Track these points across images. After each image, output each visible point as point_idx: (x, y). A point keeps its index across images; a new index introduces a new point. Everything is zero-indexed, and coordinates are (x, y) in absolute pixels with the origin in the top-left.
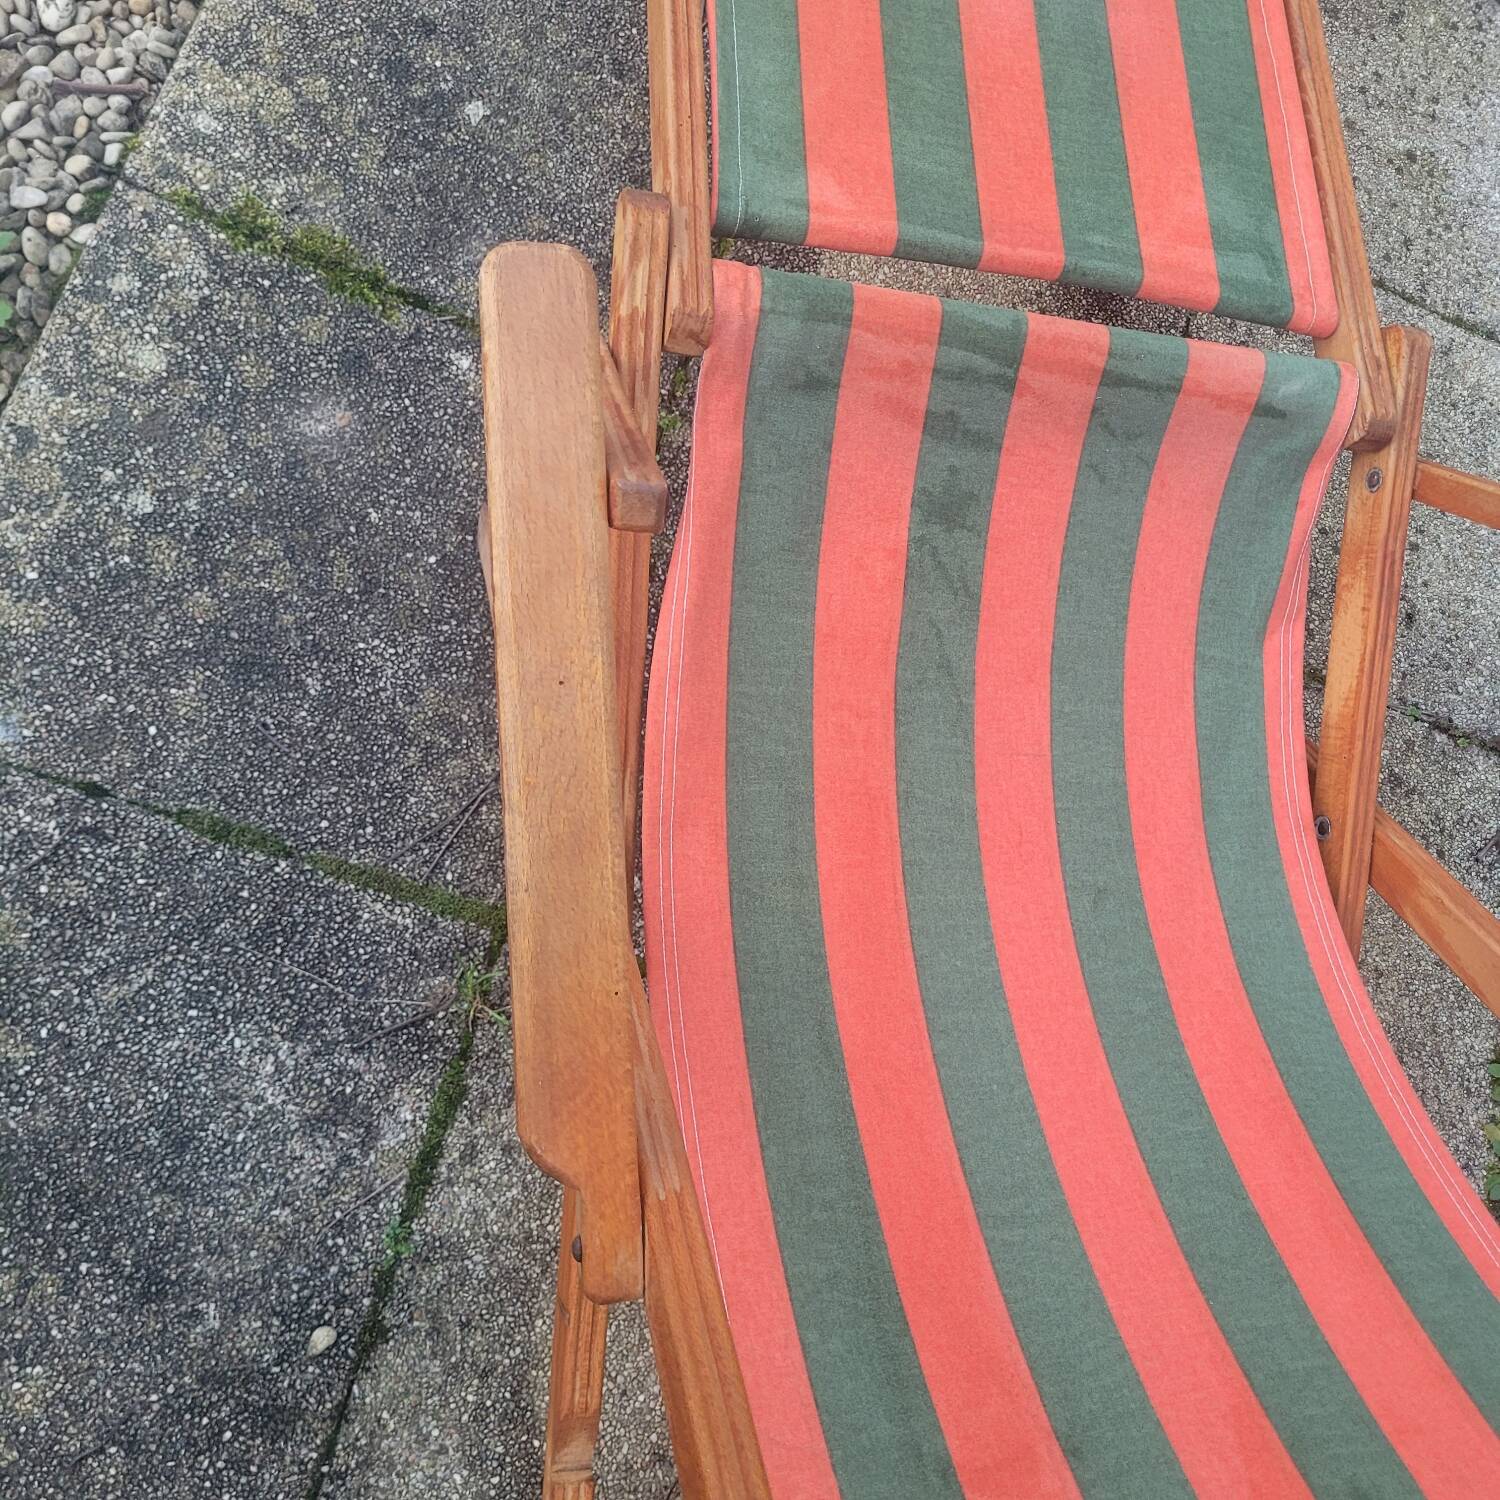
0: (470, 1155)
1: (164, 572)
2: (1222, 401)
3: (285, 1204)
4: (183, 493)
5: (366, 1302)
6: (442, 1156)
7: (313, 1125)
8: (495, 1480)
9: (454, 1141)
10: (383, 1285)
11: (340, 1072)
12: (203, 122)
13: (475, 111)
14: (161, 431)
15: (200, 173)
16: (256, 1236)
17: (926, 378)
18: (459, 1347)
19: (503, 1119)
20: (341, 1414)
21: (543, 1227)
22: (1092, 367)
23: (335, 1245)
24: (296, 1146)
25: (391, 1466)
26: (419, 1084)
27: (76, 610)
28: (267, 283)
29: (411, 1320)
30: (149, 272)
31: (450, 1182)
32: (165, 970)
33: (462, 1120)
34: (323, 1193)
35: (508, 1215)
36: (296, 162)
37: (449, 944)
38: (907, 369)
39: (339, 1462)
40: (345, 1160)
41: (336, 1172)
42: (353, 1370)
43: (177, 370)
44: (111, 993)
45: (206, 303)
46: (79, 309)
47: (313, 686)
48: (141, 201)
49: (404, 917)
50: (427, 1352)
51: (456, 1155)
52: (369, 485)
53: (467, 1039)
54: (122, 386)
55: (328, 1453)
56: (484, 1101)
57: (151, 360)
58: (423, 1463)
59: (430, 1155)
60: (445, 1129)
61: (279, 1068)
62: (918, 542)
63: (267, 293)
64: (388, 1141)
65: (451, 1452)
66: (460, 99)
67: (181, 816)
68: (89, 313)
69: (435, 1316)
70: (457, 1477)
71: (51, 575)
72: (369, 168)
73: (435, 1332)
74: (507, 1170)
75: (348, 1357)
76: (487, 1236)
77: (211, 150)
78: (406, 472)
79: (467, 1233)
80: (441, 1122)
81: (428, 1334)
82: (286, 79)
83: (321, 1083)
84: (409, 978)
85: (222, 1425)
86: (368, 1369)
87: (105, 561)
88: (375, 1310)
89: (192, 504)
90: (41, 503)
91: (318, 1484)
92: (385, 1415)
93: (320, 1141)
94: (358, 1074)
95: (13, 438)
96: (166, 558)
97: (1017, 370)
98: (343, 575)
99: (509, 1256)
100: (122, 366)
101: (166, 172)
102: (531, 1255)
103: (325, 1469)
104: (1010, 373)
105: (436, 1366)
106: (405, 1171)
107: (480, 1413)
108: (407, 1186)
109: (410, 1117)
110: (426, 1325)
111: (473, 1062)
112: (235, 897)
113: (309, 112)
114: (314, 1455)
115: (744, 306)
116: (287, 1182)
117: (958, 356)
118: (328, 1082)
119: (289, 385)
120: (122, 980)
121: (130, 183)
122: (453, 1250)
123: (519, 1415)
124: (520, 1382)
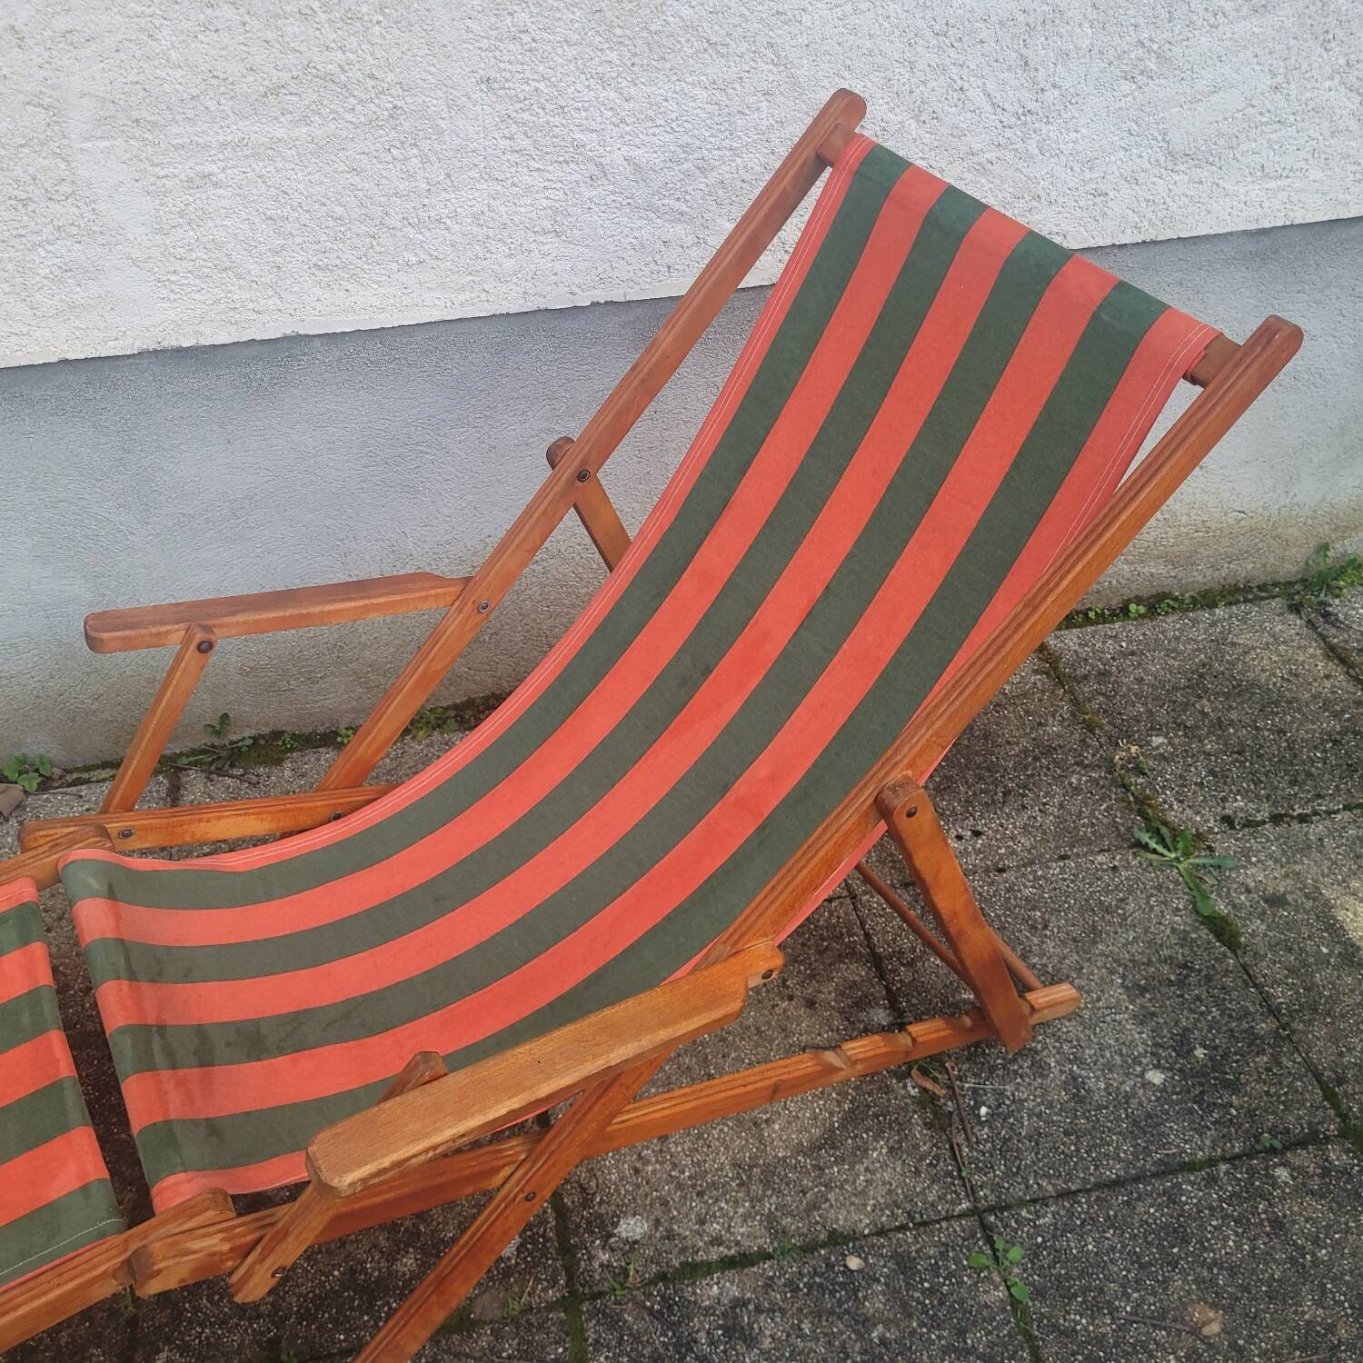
0: (717, 1241)
2: (118, 918)
3: (800, 1329)
5: (823, 1252)
6: (726, 1256)
7: (751, 1341)
8: (865, 1136)
9: (714, 1254)
10: (810, 1248)
11: (713, 1344)
16: (825, 1335)
17: (180, 1072)
18: (816, 1190)
19: (688, 1233)
20: (881, 1232)
21: (732, 1179)
22: (130, 986)
23: (805, 1286)
24: (767, 1343)
25: (890, 1192)
26: (694, 1293)
29: (817, 1223)
31: (738, 1243)
33: (701, 1256)
34: (783, 1311)
35: (736, 1202)
37: (603, 1325)
38: (180, 1083)
39: (902, 1219)
40: (759, 1310)
41: (768, 1311)
42: (858, 1239)
50: (828, 1204)
51: (721, 1248)
53: (653, 1282)
55: (903, 1228)
56: (683, 1250)
58: (879, 1176)
59: (728, 1263)
60: (711, 1263)
62: (281, 1051)
64: (735, 1291)
65: (866, 1165)
69: (808, 1211)
70: (875, 1155)
73: (815, 1206)
74: (714, 1215)
75: (854, 1245)
76: (753, 1207)
79: (758, 1218)
80: (707, 1269)
81: (819, 1208)
83: (725, 1352)
84: (636, 1338)
85: (923, 1291)
86: (854, 1231)
88: (824, 1245)
91: (919, 1224)
92: (869, 1208)
93: (757, 1331)
94: (708, 1332)
97: (151, 1026)
99: (757, 1189)
102: (749, 1177)
103: (911, 1225)
104: (154, 1029)
105: (831, 1196)
106: (746, 1271)
107: (840, 1160)
108: (753, 1265)
109: (715, 1287)
110: (815, 1213)
111: (665, 1269)
114: (908, 1233)
115: (189, 1181)
116: (789, 1335)
117: (159, 1058)
118: (722, 1348)
122: (771, 1221)
123: (829, 1140)
124: (814, 1149)
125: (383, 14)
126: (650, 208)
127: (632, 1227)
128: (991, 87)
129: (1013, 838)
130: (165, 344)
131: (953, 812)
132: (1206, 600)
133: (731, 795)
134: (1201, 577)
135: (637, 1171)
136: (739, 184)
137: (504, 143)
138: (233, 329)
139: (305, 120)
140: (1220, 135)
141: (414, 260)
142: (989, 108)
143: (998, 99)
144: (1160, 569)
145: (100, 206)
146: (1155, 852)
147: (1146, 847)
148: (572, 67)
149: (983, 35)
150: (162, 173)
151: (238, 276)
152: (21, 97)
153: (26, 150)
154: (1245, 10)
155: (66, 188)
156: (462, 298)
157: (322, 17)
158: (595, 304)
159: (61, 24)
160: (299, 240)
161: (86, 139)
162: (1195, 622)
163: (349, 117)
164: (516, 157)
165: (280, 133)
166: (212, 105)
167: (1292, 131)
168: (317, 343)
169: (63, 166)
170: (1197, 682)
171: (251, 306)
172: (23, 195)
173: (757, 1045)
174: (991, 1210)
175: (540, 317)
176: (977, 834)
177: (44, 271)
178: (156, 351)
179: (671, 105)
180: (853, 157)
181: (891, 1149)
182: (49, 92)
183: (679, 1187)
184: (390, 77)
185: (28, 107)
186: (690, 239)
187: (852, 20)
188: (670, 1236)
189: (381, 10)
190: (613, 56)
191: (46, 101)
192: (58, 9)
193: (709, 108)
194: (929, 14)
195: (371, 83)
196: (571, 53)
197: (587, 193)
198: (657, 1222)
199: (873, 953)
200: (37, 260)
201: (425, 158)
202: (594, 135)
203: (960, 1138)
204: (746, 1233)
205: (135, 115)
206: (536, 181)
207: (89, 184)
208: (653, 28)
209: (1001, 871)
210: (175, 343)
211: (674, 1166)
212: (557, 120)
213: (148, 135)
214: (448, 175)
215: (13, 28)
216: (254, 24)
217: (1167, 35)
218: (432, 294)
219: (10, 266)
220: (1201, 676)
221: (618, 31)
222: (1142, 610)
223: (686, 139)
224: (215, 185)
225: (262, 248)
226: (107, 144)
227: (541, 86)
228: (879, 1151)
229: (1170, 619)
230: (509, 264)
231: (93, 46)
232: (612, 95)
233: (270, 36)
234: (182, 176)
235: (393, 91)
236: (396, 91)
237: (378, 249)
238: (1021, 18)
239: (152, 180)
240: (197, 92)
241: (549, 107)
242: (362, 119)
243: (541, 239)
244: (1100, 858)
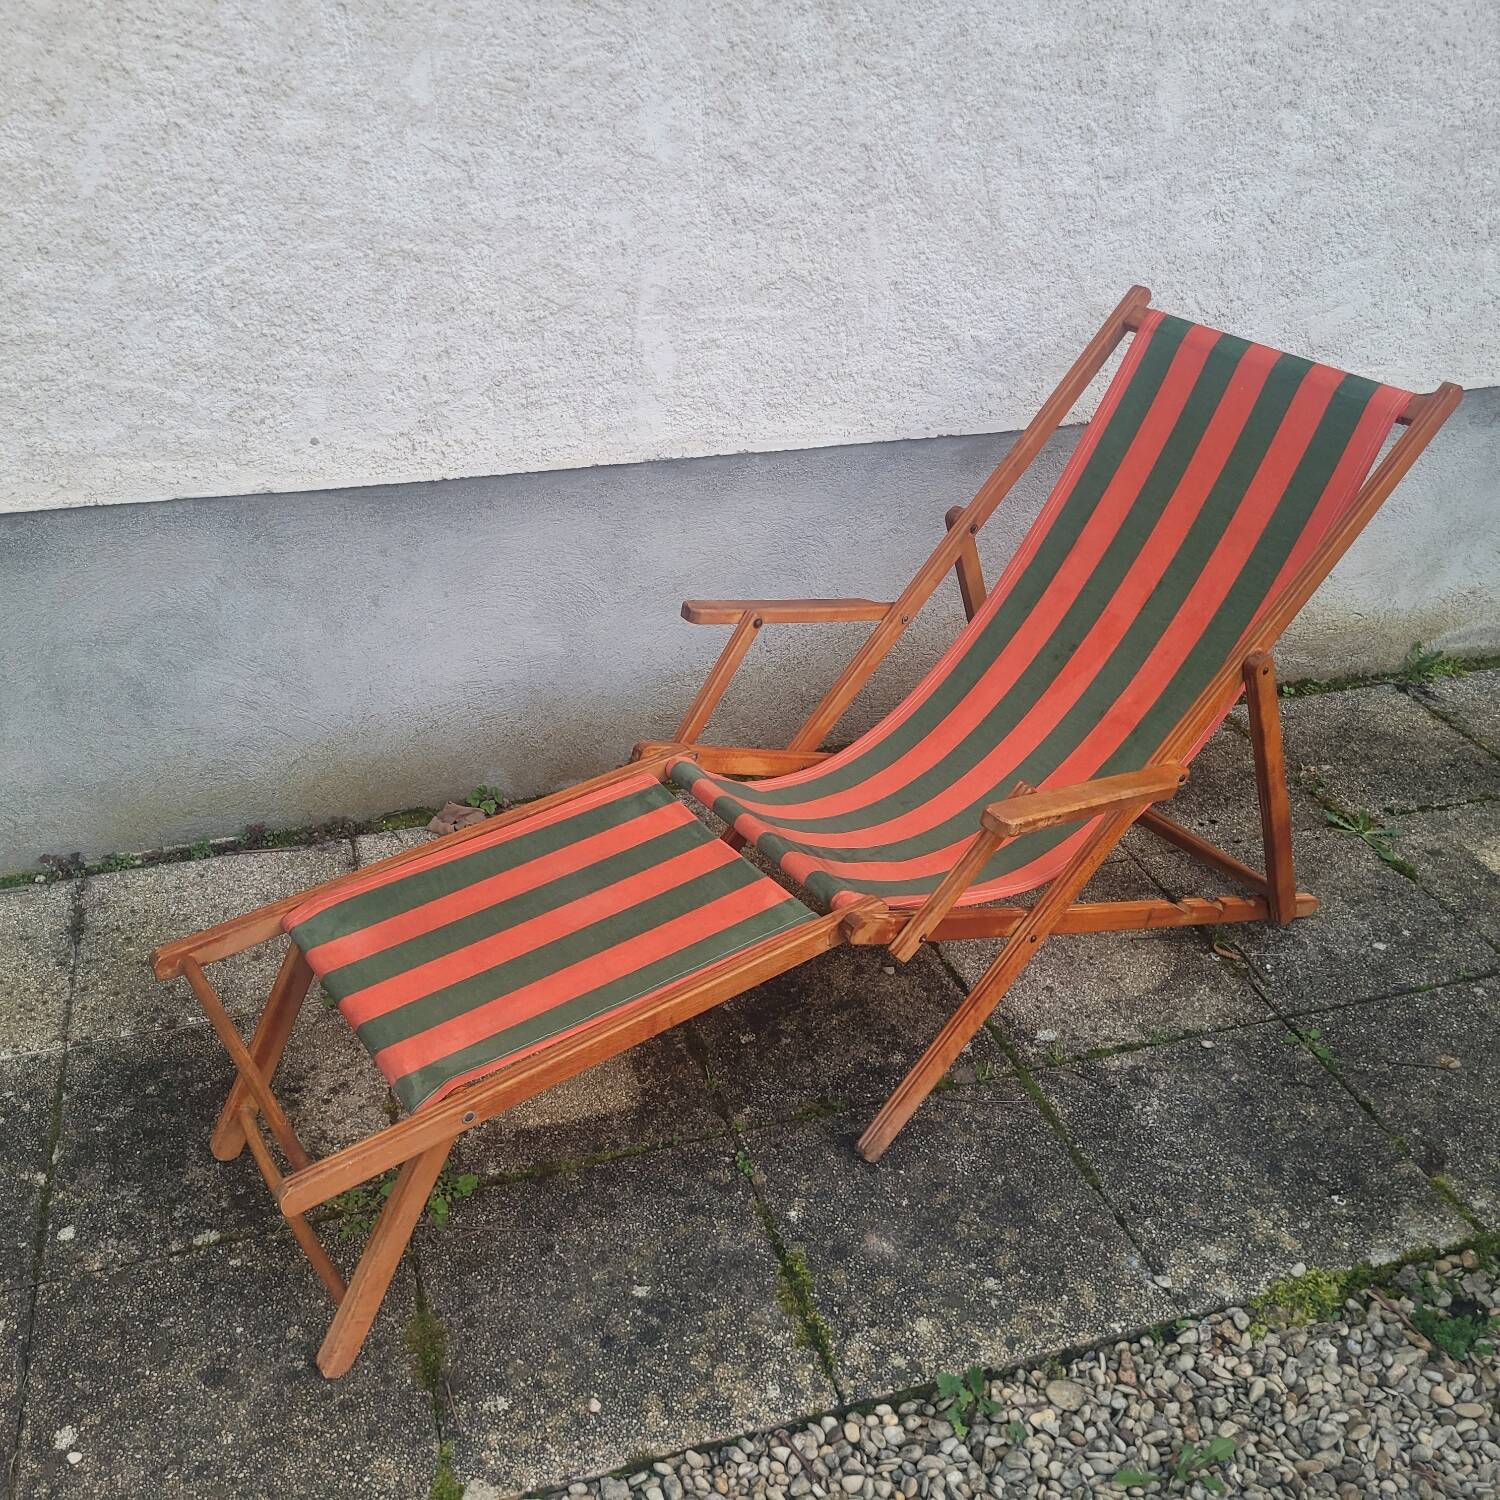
0: (1108, 1039)
1: (1012, 1255)
3: (1182, 1078)
4: (971, 1272)
5: (1184, 1041)
6: (1118, 1046)
7: (1153, 1087)
8: (1191, 982)
9: (1109, 1045)
10: (1174, 1040)
11: (1126, 1088)
12: (773, 1392)
13: (640, 1292)
14: (953, 1298)
15: (804, 1376)
16: (1200, 1080)
18: (1167, 1011)
19: (1087, 1036)
20: (1220, 1030)
21: (1107, 1008)
23: (1177, 1058)
24: (1162, 1086)
25: (1218, 1010)
26: (1103, 1064)
27: (1061, 1273)
28: (836, 1309)
29: (1175, 1027)
30: (881, 1357)
31: (1123, 1040)
32: (1154, 1156)
33: (1101, 1047)
34: (1167, 1071)
35: (1114, 1019)
36: (755, 1342)
37: (1047, 1082)
39: (1232, 1023)
40: (1150, 1070)
41: (1157, 1071)
42: (1205, 1033)
43: (916, 1313)
44: (1178, 1167)
45: (872, 1324)
46: (931, 1369)
47: (1000, 1179)
48: (847, 1386)
49: (1054, 1100)
50: (1178, 1018)
51: (1113, 1042)
52: (895, 1213)
53: (1073, 1060)
54: (948, 1327)
55: (1234, 1027)
56: (1087, 1044)
57: (923, 1326)
58: (1208, 1002)
59: (1121, 1049)
60: (1109, 1050)
61: (1144, 1105)
63: (840, 1307)
64: (1131, 1063)
65: (1197, 997)
66: (640, 1301)
67: (1097, 1188)
68: (928, 1364)
69: (1166, 1022)
70: (1202, 992)
71: (1058, 1293)
72: (725, 1311)
73: (1168, 1019)
74: (1101, 1026)
75: (1204, 1036)
76: (1127, 1021)
77: (786, 1378)
78: (872, 1203)
79: (1133, 1027)
80: (1109, 1053)
81: (1173, 1020)
82: (708, 1376)
83: (1135, 1091)
84: (1073, 1087)
85: (1259, 1057)
86: (1201, 1030)
87: (1031, 1278)
88: (1183, 1037)
89: (973, 1266)
90: (1032, 1317)
91: (1244, 1025)
92: (1207, 1018)
93: (1153, 1081)
94: (1121, 1083)
95: (1017, 1347)
96: (1005, 1260)
98: (943, 1197)
99: (1126, 1013)
100: (939, 1332)
101: (819, 1388)
102: (1119, 1007)
103: (1239, 1025)
105: (1179, 1014)
106: (1134, 1053)
107: (1178, 996)
108: (1138, 1049)
109: (1117, 1061)
110: (1171, 1022)
111: (1078, 1054)
112: (1106, 1153)
113: (717, 1356)
114: (1238, 1030)
116: (1176, 1082)
118: (1133, 1090)
119: (879, 1267)
120: (1170, 1167)
121: (841, 1397)
122: (1141, 1027)
123: (1166, 986)
124: (1157, 991)
125: (840, 240)
126: (983, 371)
127: (1045, 1035)
128: (1200, 298)
129: (1240, 824)
130: (662, 456)
131: (1192, 811)
132: (1337, 684)
133: (1107, 717)
134: (1332, 667)
135: (1038, 1007)
136: (1040, 356)
137: (899, 324)
138: (706, 446)
139: (781, 306)
140: (1341, 334)
141: (830, 402)
142: (1198, 311)
143: (1204, 306)
144: (1302, 659)
145: (645, 359)
146: (1343, 828)
147: (1336, 825)
148: (948, 276)
149: (1197, 264)
150: (687, 338)
151: (719, 409)
152: (616, 286)
153: (609, 320)
154: (1355, 254)
155: (627, 346)
156: (855, 430)
157: (804, 241)
158: (940, 437)
159: (650, 241)
160: (761, 385)
161: (647, 314)
162: (1333, 699)
163: (809, 304)
164: (903, 334)
165: (765, 313)
166: (727, 294)
167: (1385, 333)
168: (757, 460)
169: (629, 331)
170: (1344, 733)
171: (721, 431)
172: (600, 350)
173: (1097, 940)
174: (1291, 1016)
175: (902, 445)
176: (1214, 822)
177: (599, 402)
178: (654, 461)
179: (1005, 303)
180: (1152, 322)
181: (1212, 989)
182: (632, 283)
183: (1071, 1014)
184: (838, 280)
185: (619, 293)
186: (1006, 394)
187: (1119, 252)
188: (1075, 1038)
189: (840, 238)
190: (973, 270)
191: (629, 289)
192: (651, 231)
193: (1028, 305)
194: (1165, 250)
195: (825, 283)
196: (949, 267)
197: (945, 359)
198: (1063, 1032)
199: (1161, 888)
200: (597, 394)
201: (849, 334)
202: (954, 321)
203: (1257, 981)
204: (1129, 1034)
205: (681, 299)
206: (914, 349)
207: (642, 343)
208: (1000, 253)
209: (1238, 842)
210: (668, 456)
211: (1064, 1004)
212: (934, 310)
213: (684, 313)
214: (861, 345)
215: (622, 242)
216: (763, 244)
217: (1308, 268)
218: (838, 427)
219: (579, 398)
220: (1346, 730)
221: (979, 255)
222: (1293, 691)
223: (1011, 325)
224: (718, 347)
225: (737, 390)
226: (659, 317)
227: (927, 288)
228: (1204, 990)
229: (1314, 697)
230: (889, 406)
231: (667, 255)
232: (970, 295)
233: (772, 252)
234: (700, 341)
235: (838, 289)
236: (841, 288)
237: (809, 393)
238: (1220, 254)
239: (680, 342)
240: (720, 286)
241: (930, 301)
242: (816, 306)
243: (911, 390)
244: (1305, 833)
